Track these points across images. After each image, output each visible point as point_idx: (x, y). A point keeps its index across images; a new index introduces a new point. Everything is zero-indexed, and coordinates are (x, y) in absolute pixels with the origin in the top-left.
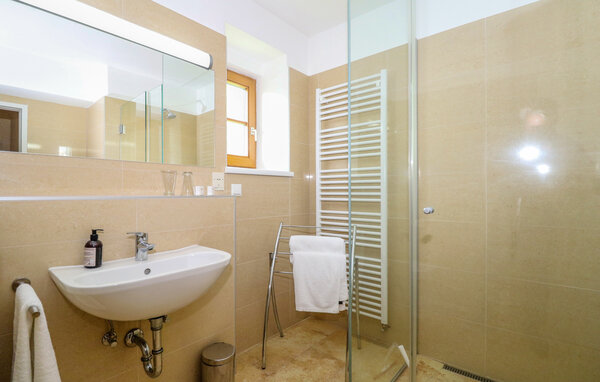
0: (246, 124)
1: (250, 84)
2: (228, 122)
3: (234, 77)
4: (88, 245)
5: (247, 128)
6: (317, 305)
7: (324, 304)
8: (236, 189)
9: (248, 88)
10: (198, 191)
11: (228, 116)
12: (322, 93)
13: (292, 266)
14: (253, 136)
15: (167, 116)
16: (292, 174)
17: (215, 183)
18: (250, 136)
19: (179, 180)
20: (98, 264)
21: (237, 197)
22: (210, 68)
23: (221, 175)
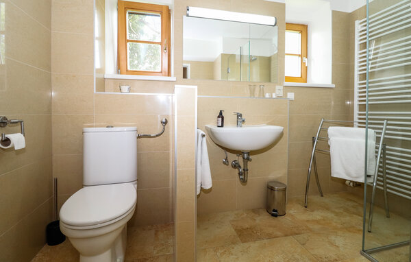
0: (299, 55)
1: (303, 29)
2: (286, 56)
3: (291, 26)
4: (219, 117)
5: (300, 58)
6: (348, 174)
7: (355, 175)
8: (291, 96)
9: (301, 32)
10: (267, 95)
11: (286, 52)
12: (361, 23)
13: (329, 147)
14: (305, 63)
15: (252, 59)
16: (334, 86)
17: (277, 92)
18: (302, 63)
19: (257, 89)
20: (222, 126)
21: (291, 101)
22: (275, 25)
23: (281, 87)
